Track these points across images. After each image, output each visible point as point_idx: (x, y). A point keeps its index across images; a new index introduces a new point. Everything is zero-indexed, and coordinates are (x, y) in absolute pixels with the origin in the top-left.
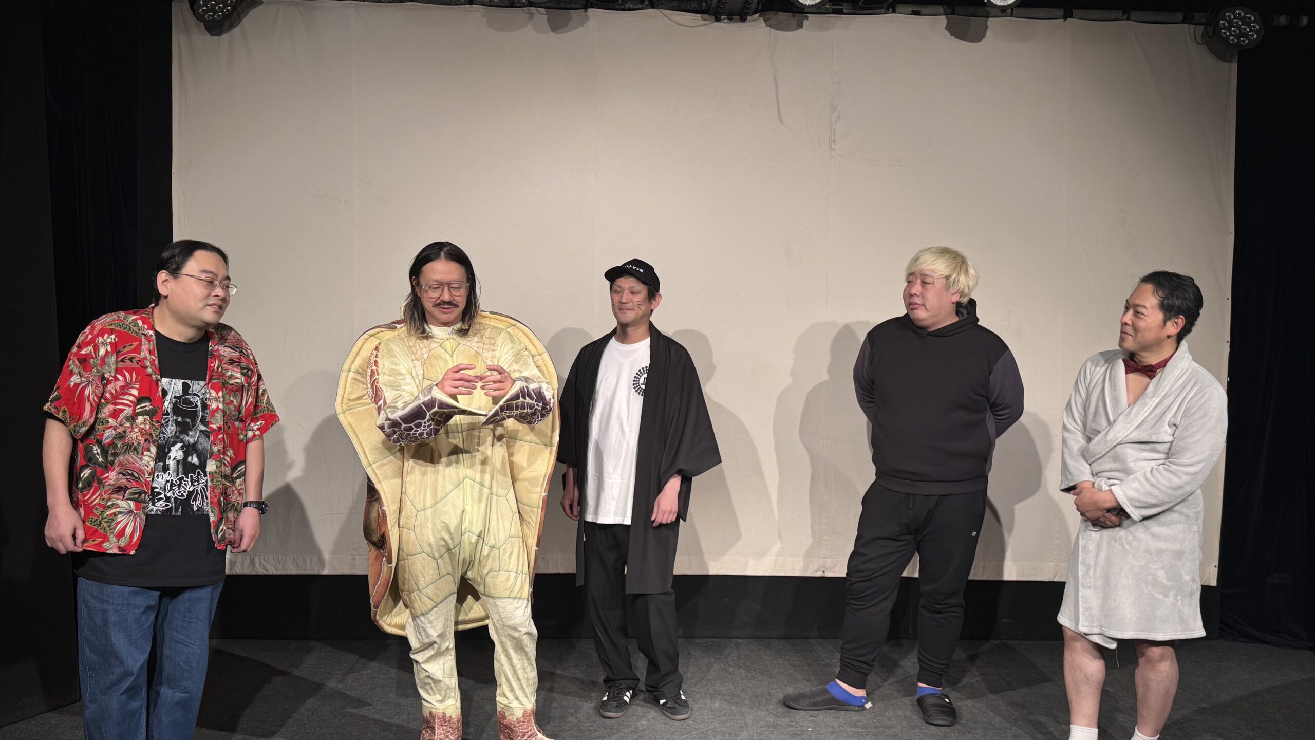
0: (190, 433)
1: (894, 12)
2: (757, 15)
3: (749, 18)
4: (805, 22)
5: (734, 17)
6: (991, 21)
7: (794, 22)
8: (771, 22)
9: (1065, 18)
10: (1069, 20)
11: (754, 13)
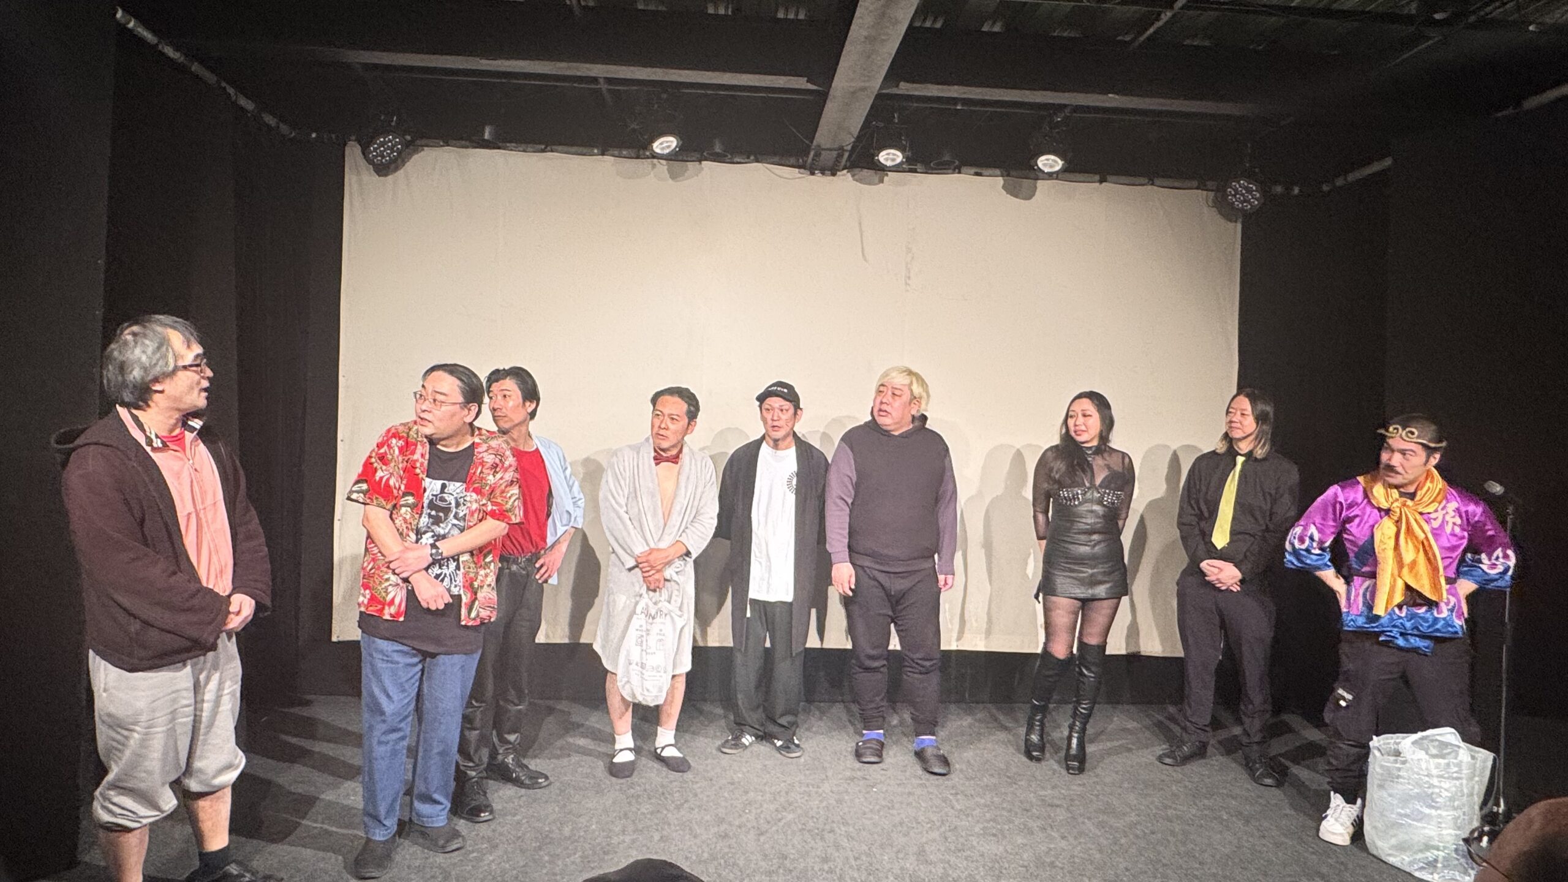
0: (441, 525)
1: (959, 172)
2: (845, 171)
3: (838, 173)
4: (886, 179)
5: (827, 172)
6: (1040, 183)
7: (876, 179)
8: (856, 177)
9: (1101, 182)
10: (1104, 184)
11: (843, 169)
